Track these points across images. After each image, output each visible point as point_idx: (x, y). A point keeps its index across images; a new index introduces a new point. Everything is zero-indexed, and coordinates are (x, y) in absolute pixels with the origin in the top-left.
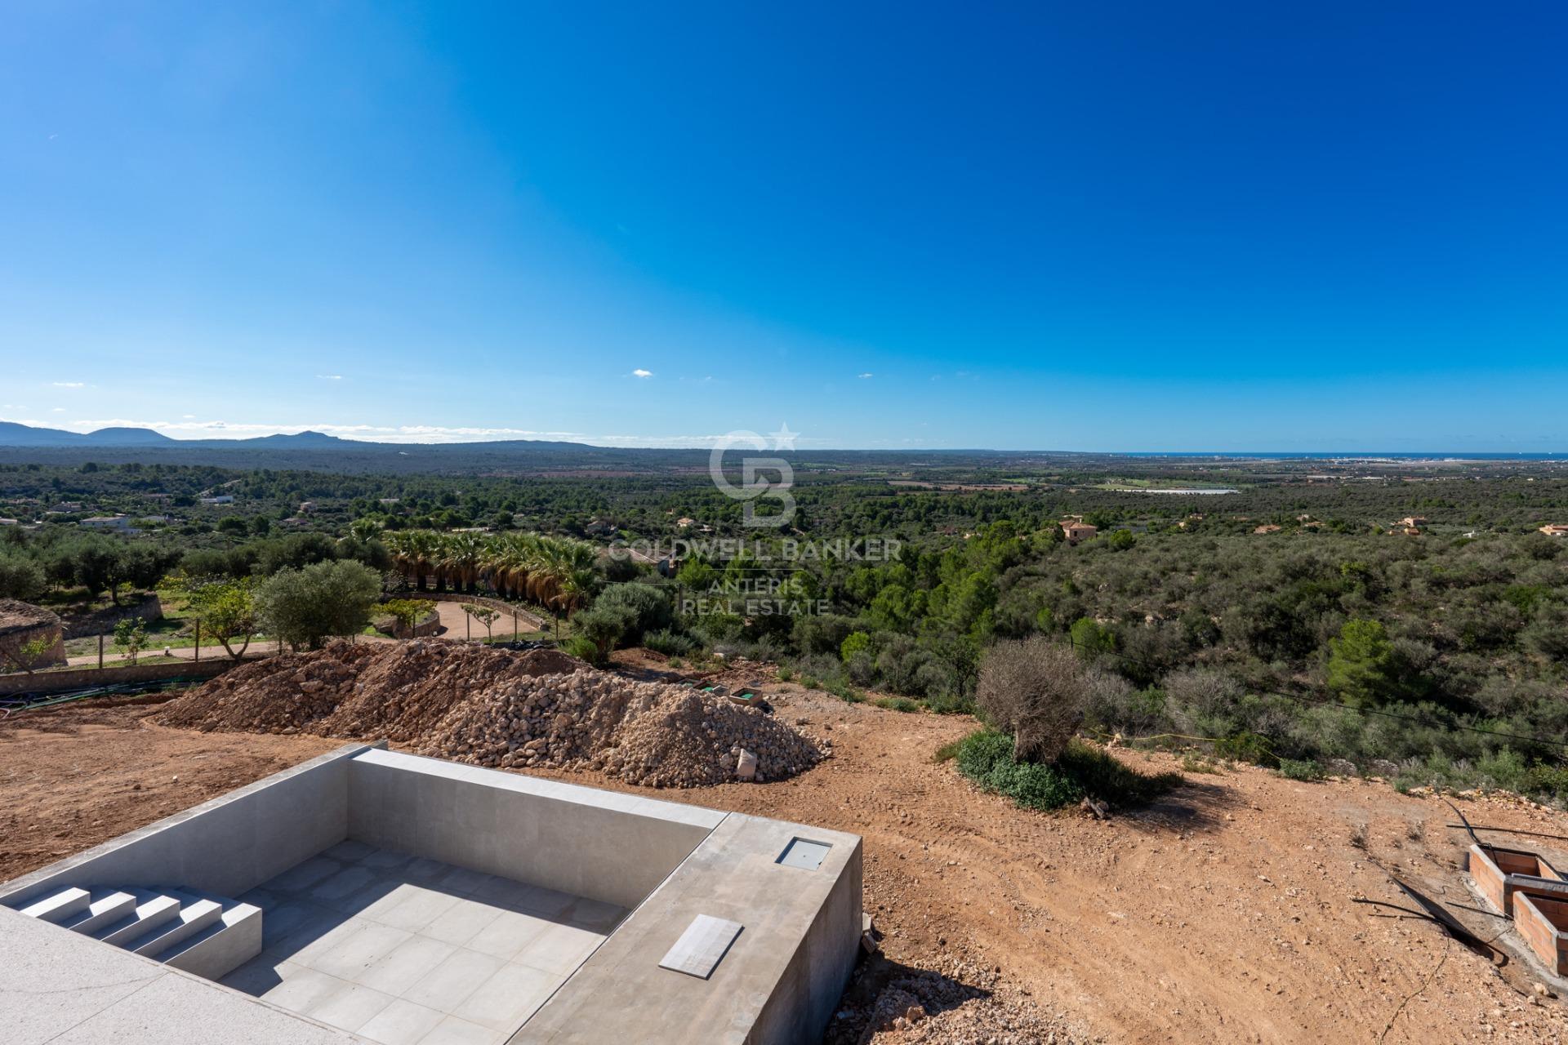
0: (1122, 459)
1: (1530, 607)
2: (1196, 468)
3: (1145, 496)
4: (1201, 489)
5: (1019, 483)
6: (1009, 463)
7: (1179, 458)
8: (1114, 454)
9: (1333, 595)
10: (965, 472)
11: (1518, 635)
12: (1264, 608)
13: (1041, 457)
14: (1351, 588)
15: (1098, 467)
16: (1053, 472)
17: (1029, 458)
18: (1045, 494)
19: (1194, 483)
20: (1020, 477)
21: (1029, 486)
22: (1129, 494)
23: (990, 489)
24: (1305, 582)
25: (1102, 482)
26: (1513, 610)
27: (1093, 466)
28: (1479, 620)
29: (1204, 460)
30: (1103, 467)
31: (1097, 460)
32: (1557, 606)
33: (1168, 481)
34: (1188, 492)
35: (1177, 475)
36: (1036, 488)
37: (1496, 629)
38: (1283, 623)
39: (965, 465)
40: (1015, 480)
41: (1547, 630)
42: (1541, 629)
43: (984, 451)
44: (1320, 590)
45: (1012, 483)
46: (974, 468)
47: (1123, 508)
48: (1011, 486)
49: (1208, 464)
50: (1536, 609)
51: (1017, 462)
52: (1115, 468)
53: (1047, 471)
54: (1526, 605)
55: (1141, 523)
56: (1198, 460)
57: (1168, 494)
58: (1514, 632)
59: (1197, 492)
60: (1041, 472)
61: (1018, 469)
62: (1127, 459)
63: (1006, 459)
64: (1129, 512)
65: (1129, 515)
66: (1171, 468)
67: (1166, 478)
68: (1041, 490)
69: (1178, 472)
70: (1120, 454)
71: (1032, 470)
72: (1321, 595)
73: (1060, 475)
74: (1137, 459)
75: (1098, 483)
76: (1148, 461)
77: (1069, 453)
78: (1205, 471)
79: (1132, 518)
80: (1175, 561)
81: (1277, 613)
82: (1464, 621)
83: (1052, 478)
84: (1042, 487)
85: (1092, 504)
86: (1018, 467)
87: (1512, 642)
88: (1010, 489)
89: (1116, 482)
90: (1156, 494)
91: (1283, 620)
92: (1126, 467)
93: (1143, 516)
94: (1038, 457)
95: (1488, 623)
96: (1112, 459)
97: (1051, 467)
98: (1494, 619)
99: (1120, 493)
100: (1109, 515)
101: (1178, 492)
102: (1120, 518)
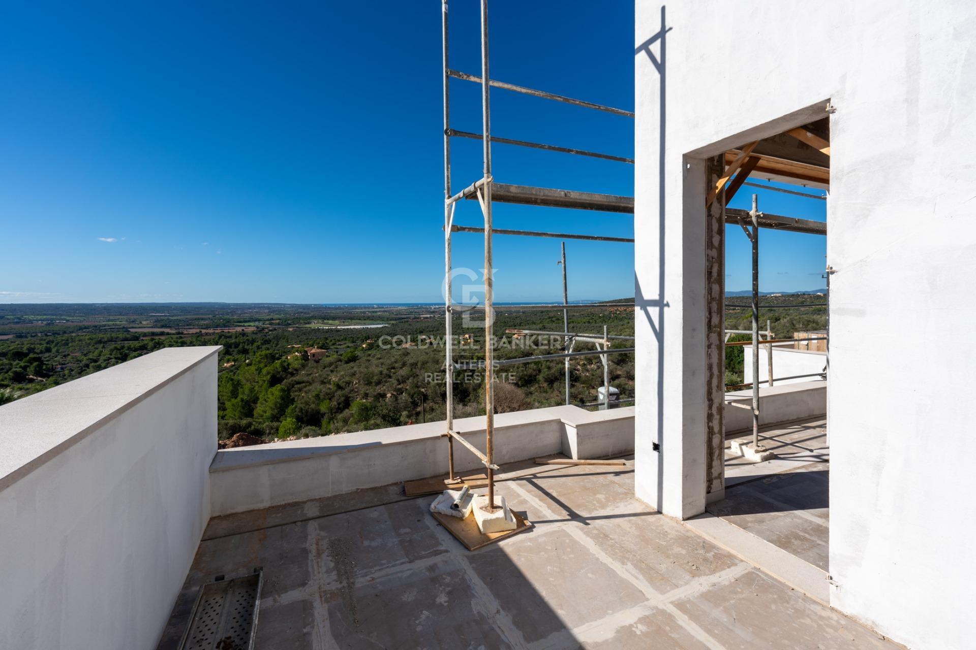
1: (540, 365)
11: (537, 377)
17: (254, 308)
26: (535, 367)
28: (525, 373)
32: (548, 363)
37: (530, 376)
41: (546, 373)
42: (545, 373)
50: (542, 365)
58: (535, 376)
80: (392, 363)
82: (521, 374)
87: (536, 380)
95: (528, 374)
98: (530, 371)
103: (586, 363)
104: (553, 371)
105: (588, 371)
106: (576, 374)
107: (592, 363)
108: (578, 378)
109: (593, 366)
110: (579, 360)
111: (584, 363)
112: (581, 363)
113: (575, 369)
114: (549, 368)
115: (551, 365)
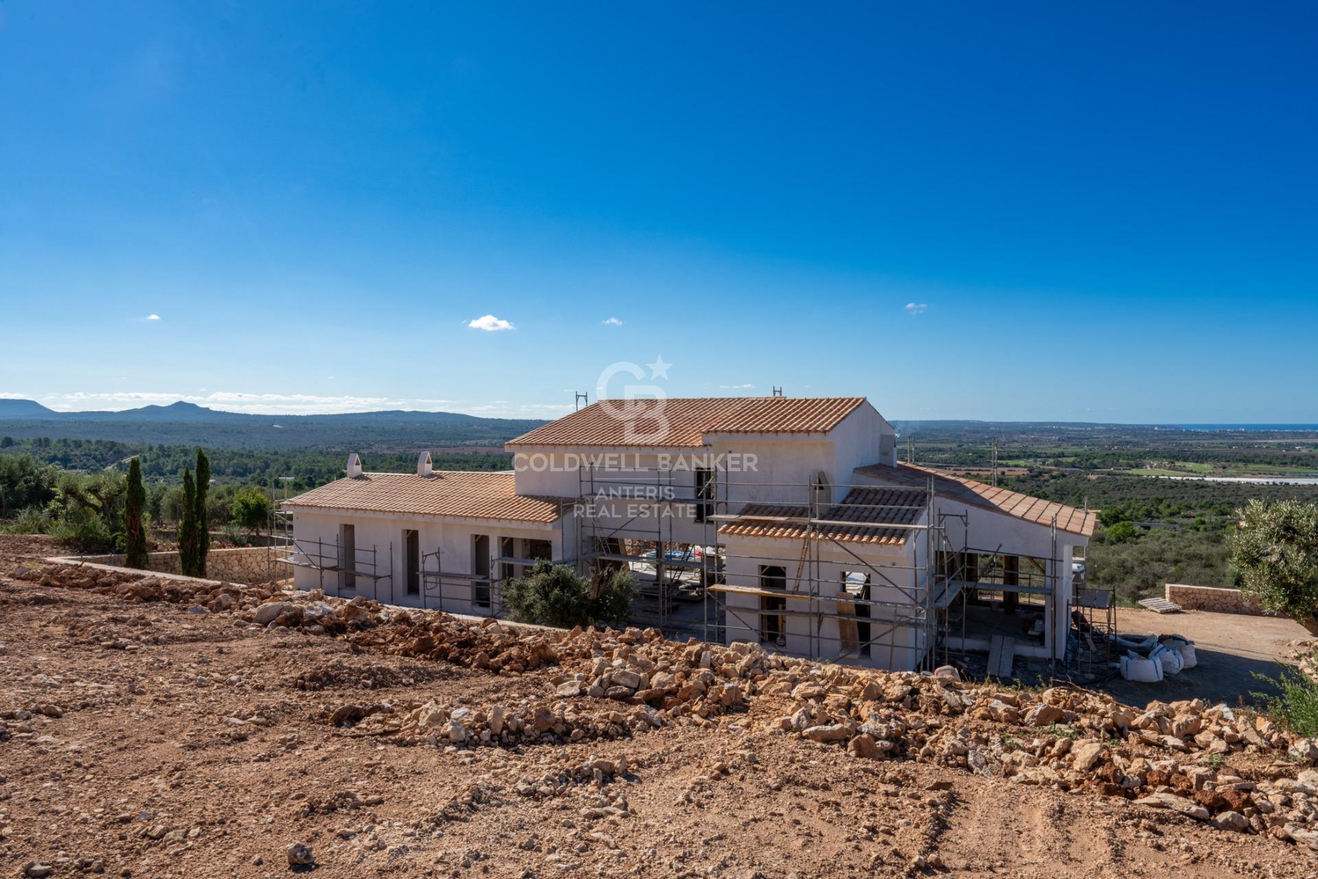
0: (1172, 432)
2: (1289, 447)
3: (1200, 486)
4: (1293, 477)
5: (1016, 466)
6: (1003, 440)
7: (1267, 432)
8: (1159, 426)
10: (940, 450)
13: (1051, 430)
15: (1136, 444)
16: (1066, 451)
17: (1033, 431)
18: (1052, 481)
19: (1282, 469)
20: (1018, 457)
21: (1031, 470)
22: (1177, 482)
23: (975, 473)
25: (1137, 466)
27: (1128, 443)
29: (1304, 435)
30: (1142, 445)
31: (1135, 436)
33: (1241, 465)
34: (1271, 481)
35: (1256, 456)
36: (1040, 473)
39: (941, 441)
40: (1011, 462)
43: (967, 422)
45: (1007, 466)
46: (954, 446)
47: (1161, 501)
48: (1005, 469)
49: (1310, 441)
51: (1016, 438)
52: (1161, 446)
53: (1057, 451)
55: (1185, 521)
56: (1295, 435)
57: (1239, 484)
59: (1285, 481)
60: (1049, 452)
61: (1015, 447)
62: (1181, 433)
63: (1000, 432)
64: (1169, 506)
65: (1168, 511)
66: (1249, 446)
67: (1240, 460)
68: (1046, 476)
69: (1259, 452)
70: (1170, 426)
71: (1036, 448)
73: (1076, 455)
74: (1196, 434)
75: (1132, 467)
76: (1213, 435)
77: (1093, 425)
78: (1305, 451)
79: (1172, 514)
83: (1064, 460)
84: (1051, 471)
85: (1118, 495)
86: (1016, 445)
88: (1003, 473)
89: (1160, 467)
90: (1219, 484)
92: (1178, 445)
93: (1191, 513)
94: (1046, 430)
96: (1159, 433)
97: (1064, 445)
99: (1164, 481)
100: (1138, 510)
101: (1254, 480)
102: (1154, 514)
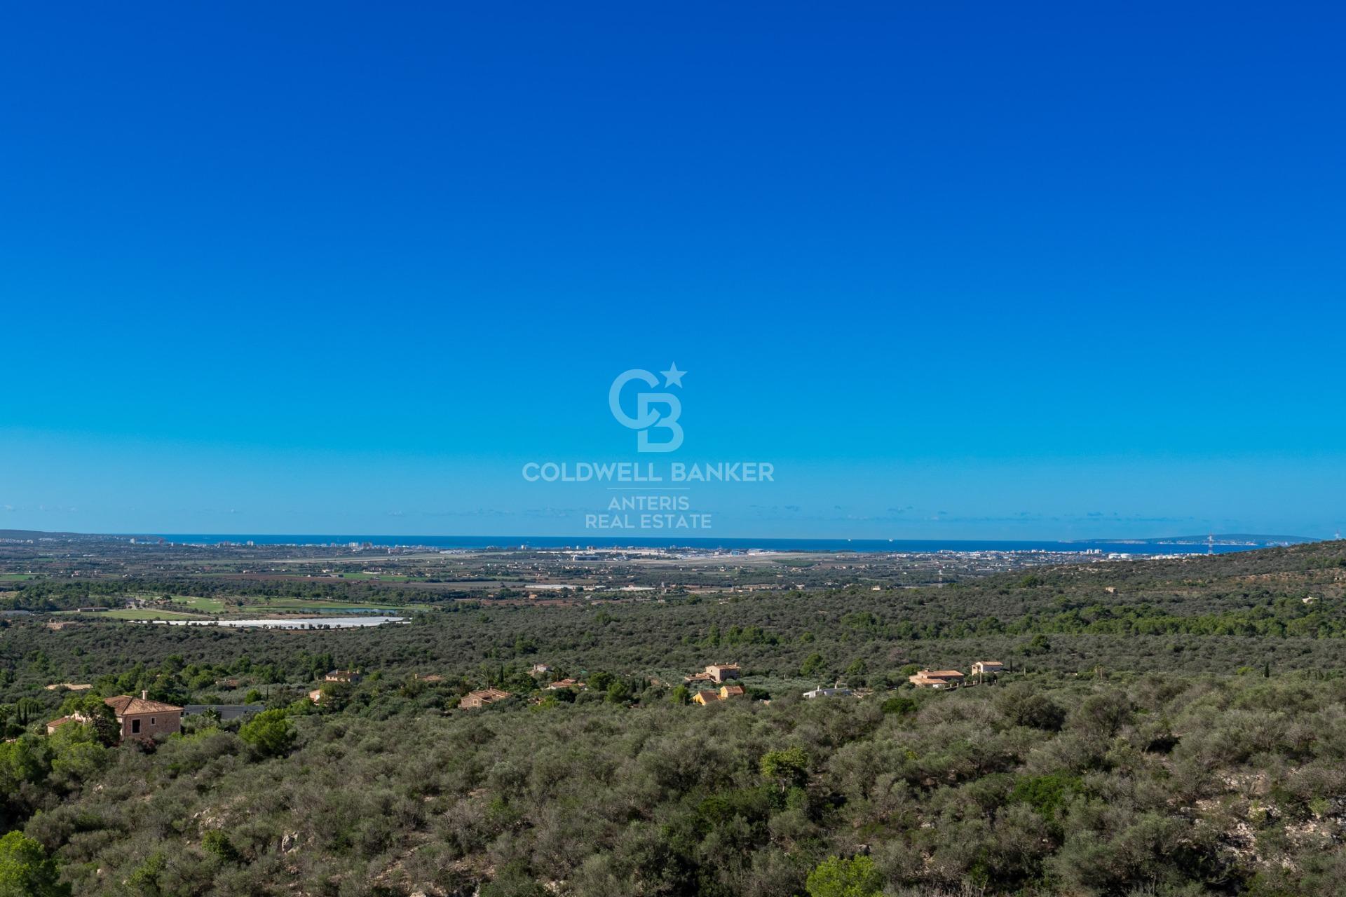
1: (1057, 809)
9: (757, 816)
11: (1048, 860)
12: (650, 852)
14: (781, 801)
24: (698, 795)
26: (1033, 818)
28: (991, 841)
32: (1096, 806)
37: (1016, 856)
38: (684, 879)
41: (1091, 848)
42: (1081, 849)
44: (733, 810)
50: (1065, 813)
54: (1050, 807)
58: (1037, 857)
72: (737, 817)
81: (672, 860)
87: (1039, 875)
91: (683, 872)
95: (1005, 845)
98: (1011, 837)
103: (1276, 812)
104: (1118, 841)
105: (1287, 847)
106: (1232, 860)
107: (1309, 816)
108: (1241, 879)
109: (1312, 826)
110: (1241, 800)
111: (1268, 814)
112: (1255, 811)
113: (1225, 839)
114: (1100, 826)
115: (1111, 812)
